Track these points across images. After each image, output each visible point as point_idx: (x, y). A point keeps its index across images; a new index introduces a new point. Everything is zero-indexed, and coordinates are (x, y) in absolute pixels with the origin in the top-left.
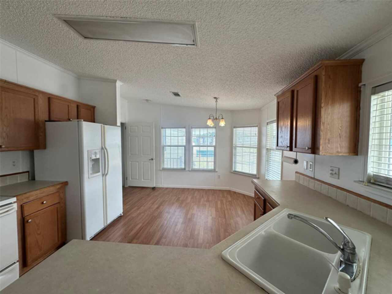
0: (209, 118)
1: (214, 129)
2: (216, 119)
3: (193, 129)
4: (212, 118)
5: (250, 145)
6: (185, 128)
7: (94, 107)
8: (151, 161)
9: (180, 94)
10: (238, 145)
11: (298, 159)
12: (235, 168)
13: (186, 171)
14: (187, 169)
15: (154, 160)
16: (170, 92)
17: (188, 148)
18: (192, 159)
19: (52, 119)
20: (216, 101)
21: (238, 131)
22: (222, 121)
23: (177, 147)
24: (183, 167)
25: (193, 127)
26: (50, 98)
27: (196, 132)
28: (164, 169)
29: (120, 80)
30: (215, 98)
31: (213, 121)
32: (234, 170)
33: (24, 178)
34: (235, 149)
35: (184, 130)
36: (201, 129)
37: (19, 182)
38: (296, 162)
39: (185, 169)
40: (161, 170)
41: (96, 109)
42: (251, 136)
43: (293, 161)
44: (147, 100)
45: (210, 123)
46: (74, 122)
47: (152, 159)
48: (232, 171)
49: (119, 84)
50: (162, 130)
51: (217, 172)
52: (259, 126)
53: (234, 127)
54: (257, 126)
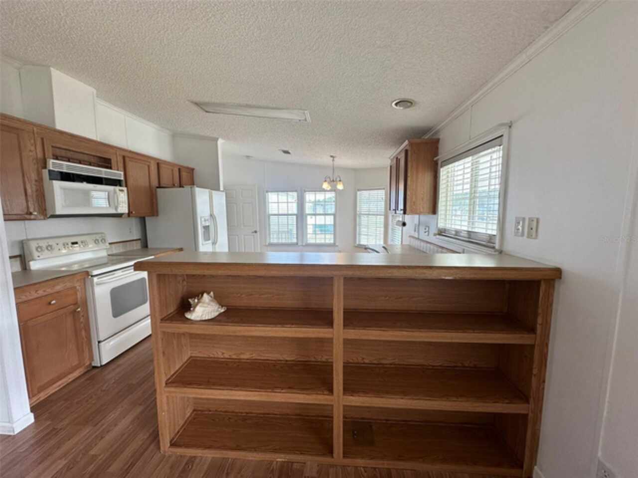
0: (324, 180)
1: (333, 193)
2: (333, 181)
3: (307, 193)
4: (328, 180)
5: (377, 212)
6: (296, 191)
7: (193, 170)
8: (254, 234)
9: (290, 151)
10: (363, 213)
11: (406, 221)
12: (359, 241)
13: (299, 246)
14: (300, 244)
15: (258, 233)
16: (279, 150)
17: (301, 216)
18: (307, 231)
19: (162, 185)
20: (333, 160)
21: (363, 195)
22: (340, 184)
23: (286, 217)
24: (295, 241)
25: (306, 190)
26: (159, 164)
27: (310, 197)
28: (271, 245)
29: (222, 138)
30: (332, 156)
31: (329, 183)
32: (357, 243)
33: (137, 246)
34: (360, 217)
35: (295, 194)
36: (317, 193)
37: (135, 248)
38: (404, 224)
39: (297, 244)
40: (266, 246)
41: (194, 171)
42: (377, 202)
43: (401, 223)
44: (248, 157)
45: (326, 186)
46: (187, 188)
47: (256, 232)
48: (356, 245)
49: (220, 142)
50: (267, 194)
51: (337, 246)
52: (386, 189)
53: (359, 190)
54: (384, 189)
